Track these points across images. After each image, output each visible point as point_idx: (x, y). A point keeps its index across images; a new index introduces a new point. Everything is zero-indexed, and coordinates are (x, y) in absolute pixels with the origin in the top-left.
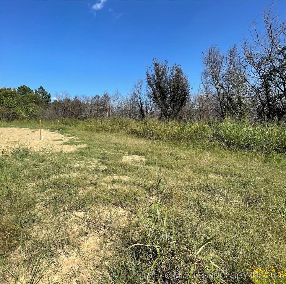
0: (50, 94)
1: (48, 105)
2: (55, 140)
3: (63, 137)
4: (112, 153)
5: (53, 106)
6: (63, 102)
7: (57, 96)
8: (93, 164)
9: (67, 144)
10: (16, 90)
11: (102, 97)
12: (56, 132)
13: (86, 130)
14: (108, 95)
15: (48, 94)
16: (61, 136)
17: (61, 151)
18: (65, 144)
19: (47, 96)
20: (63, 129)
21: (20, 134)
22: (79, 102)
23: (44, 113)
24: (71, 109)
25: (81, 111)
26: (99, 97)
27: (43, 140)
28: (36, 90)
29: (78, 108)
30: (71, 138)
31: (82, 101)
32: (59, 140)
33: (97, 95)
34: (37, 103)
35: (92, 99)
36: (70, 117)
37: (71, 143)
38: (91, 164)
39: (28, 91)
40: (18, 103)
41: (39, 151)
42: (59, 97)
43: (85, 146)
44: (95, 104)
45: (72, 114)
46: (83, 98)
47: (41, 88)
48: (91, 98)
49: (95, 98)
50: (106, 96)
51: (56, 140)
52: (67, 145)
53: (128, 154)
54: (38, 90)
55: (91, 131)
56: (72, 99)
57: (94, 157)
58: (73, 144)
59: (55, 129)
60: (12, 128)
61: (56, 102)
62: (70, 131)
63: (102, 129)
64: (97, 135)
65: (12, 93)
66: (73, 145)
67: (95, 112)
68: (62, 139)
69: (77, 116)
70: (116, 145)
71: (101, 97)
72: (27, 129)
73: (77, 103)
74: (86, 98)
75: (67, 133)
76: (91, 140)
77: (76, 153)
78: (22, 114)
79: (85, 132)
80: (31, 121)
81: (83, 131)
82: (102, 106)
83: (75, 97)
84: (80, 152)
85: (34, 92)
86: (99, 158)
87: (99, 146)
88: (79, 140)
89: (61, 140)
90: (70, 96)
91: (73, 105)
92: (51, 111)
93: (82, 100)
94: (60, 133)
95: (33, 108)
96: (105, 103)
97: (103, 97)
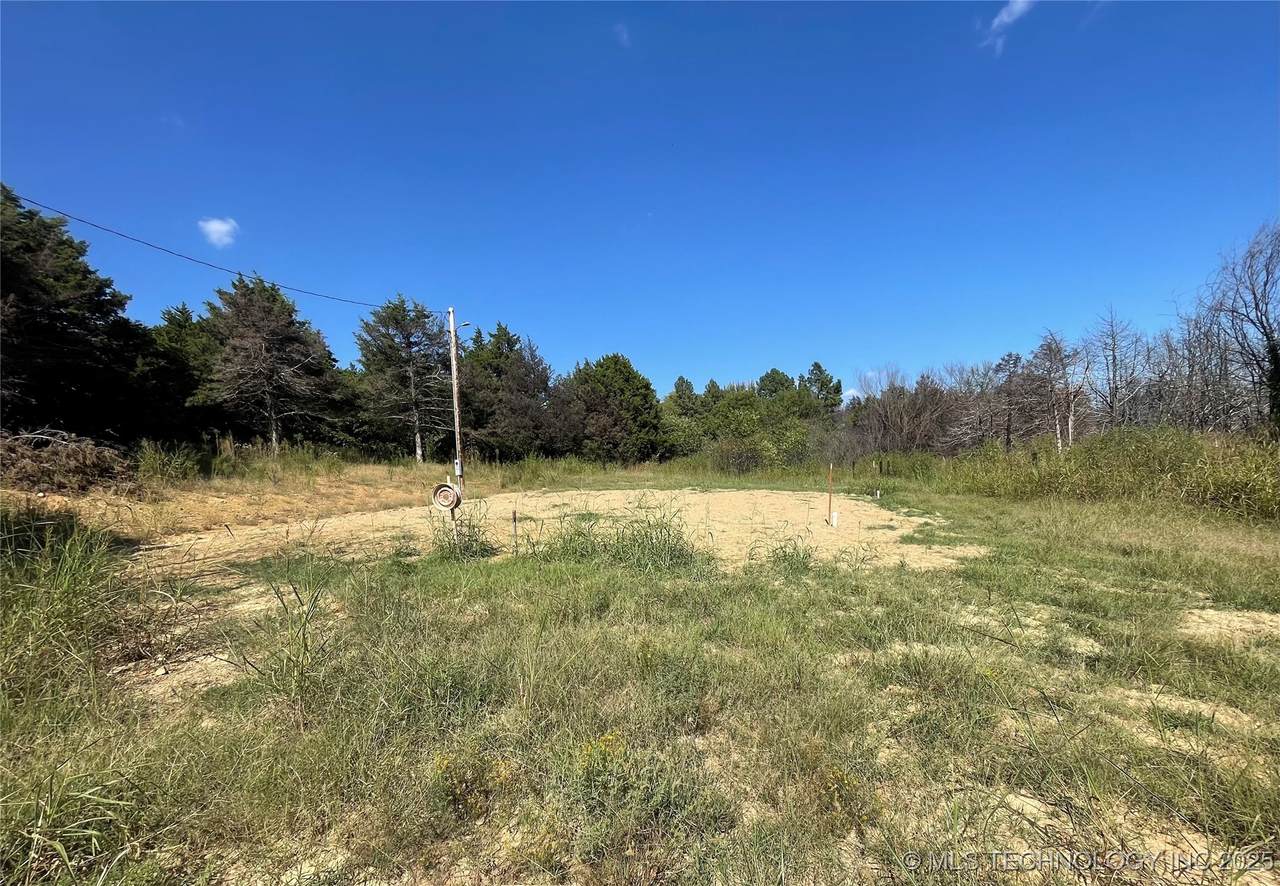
0: (839, 382)
1: (832, 418)
2: (870, 528)
3: (894, 517)
4: (1112, 590)
5: (848, 419)
6: (881, 403)
7: (865, 383)
8: (1035, 624)
9: (911, 543)
10: (756, 386)
11: (1031, 357)
12: (869, 502)
13: (970, 490)
14: (1062, 345)
15: (835, 381)
16: (886, 514)
17: (903, 565)
18: (907, 540)
19: (830, 388)
20: (886, 491)
21: (772, 507)
22: (935, 392)
23: (822, 444)
24: (906, 419)
25: (943, 423)
26: (1018, 359)
27: (835, 525)
28: (801, 377)
29: (931, 414)
30: (922, 520)
31: (945, 388)
32: (883, 527)
33: (1010, 355)
34: (804, 415)
35: (986, 375)
36: (906, 450)
37: (925, 538)
38: (1028, 622)
39: (782, 385)
40: (761, 420)
41: (837, 560)
42: (870, 387)
43: (983, 551)
44: (999, 391)
45: (912, 438)
46: (951, 375)
47: (817, 366)
48: (982, 370)
49: (999, 369)
50: (1052, 352)
51: (875, 528)
52: (916, 546)
53: (1216, 600)
54: (806, 376)
55: (993, 494)
56: (911, 385)
57: (1032, 598)
58: (933, 543)
59: (861, 493)
60: (751, 492)
61: (856, 404)
62: (912, 498)
63: (1043, 488)
64: (1024, 512)
65: (747, 397)
66: (936, 547)
67: (1002, 420)
68: (891, 523)
69: (930, 443)
70: (1126, 553)
71: (1026, 356)
72: (785, 492)
73: (929, 396)
74: (961, 374)
75: (904, 503)
76: (1003, 532)
77: (958, 574)
78: (769, 450)
79: (965, 501)
80: (791, 469)
81: (958, 497)
82: (1034, 392)
83: (922, 377)
84: (969, 574)
85: (797, 383)
86: (1056, 603)
87: (1042, 557)
88: (950, 529)
89: (891, 528)
90: (903, 377)
91: (915, 404)
92: (842, 435)
93: (948, 383)
94: (882, 506)
95: (797, 431)
96: (1044, 381)
97: (1036, 357)
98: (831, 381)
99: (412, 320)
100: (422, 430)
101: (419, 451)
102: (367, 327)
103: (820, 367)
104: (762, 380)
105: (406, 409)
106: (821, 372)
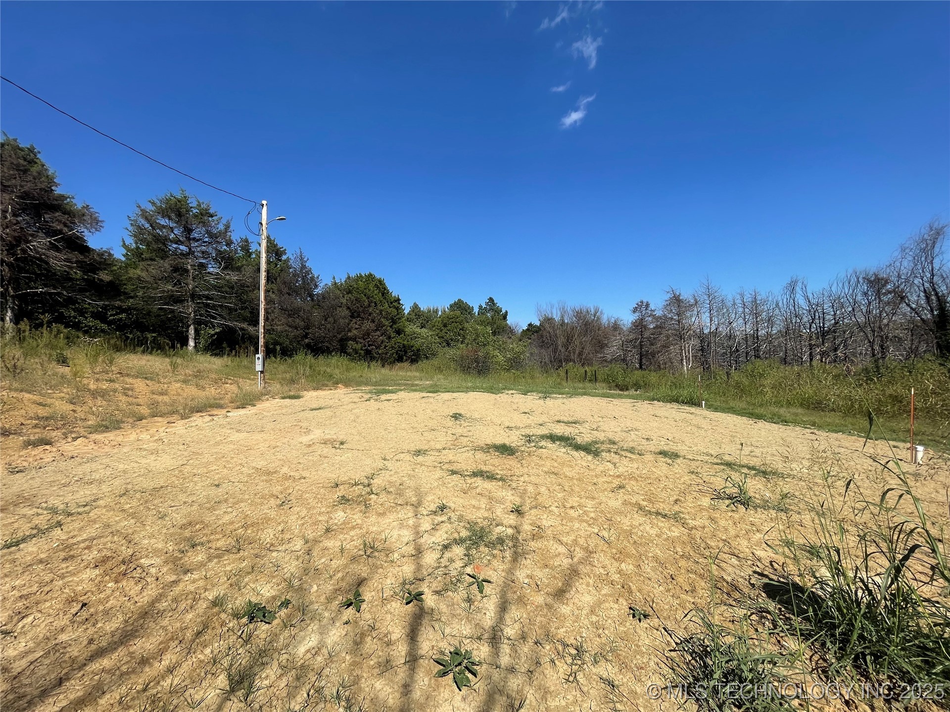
0: (506, 312)
15: (504, 311)
19: (500, 316)
26: (647, 305)
28: (480, 307)
33: (642, 302)
39: (466, 310)
47: (491, 300)
54: (484, 306)
78: (498, 357)
85: (476, 310)
95: (519, 344)
98: (501, 311)
99: (195, 216)
100: (198, 323)
101: (191, 343)
102: (145, 215)
103: (493, 301)
104: (451, 306)
105: (178, 300)
106: (494, 304)
